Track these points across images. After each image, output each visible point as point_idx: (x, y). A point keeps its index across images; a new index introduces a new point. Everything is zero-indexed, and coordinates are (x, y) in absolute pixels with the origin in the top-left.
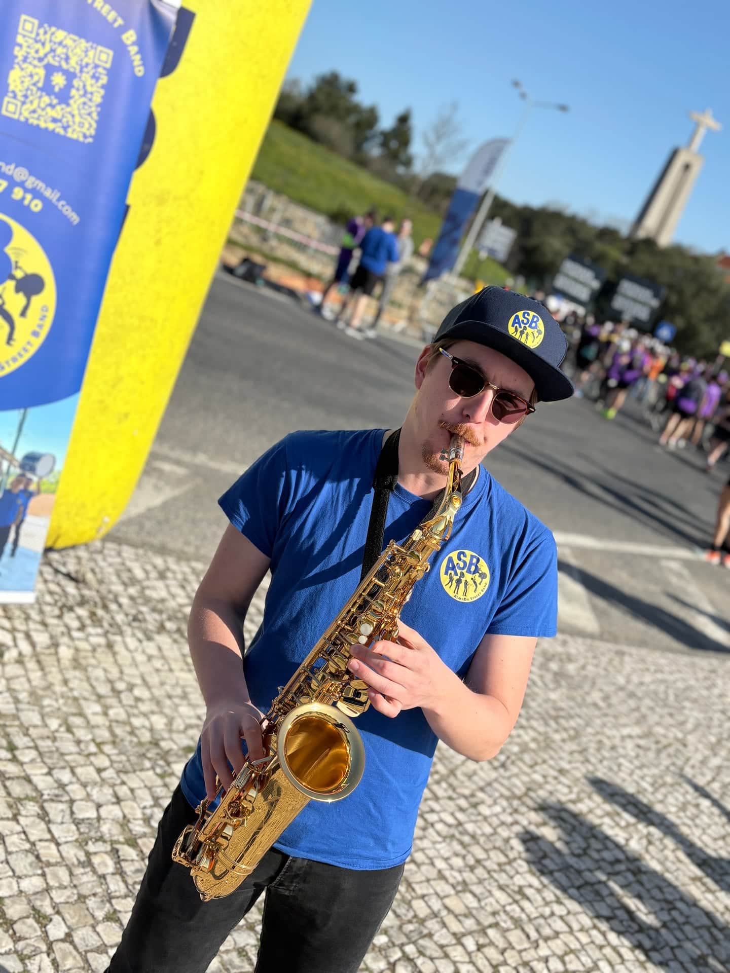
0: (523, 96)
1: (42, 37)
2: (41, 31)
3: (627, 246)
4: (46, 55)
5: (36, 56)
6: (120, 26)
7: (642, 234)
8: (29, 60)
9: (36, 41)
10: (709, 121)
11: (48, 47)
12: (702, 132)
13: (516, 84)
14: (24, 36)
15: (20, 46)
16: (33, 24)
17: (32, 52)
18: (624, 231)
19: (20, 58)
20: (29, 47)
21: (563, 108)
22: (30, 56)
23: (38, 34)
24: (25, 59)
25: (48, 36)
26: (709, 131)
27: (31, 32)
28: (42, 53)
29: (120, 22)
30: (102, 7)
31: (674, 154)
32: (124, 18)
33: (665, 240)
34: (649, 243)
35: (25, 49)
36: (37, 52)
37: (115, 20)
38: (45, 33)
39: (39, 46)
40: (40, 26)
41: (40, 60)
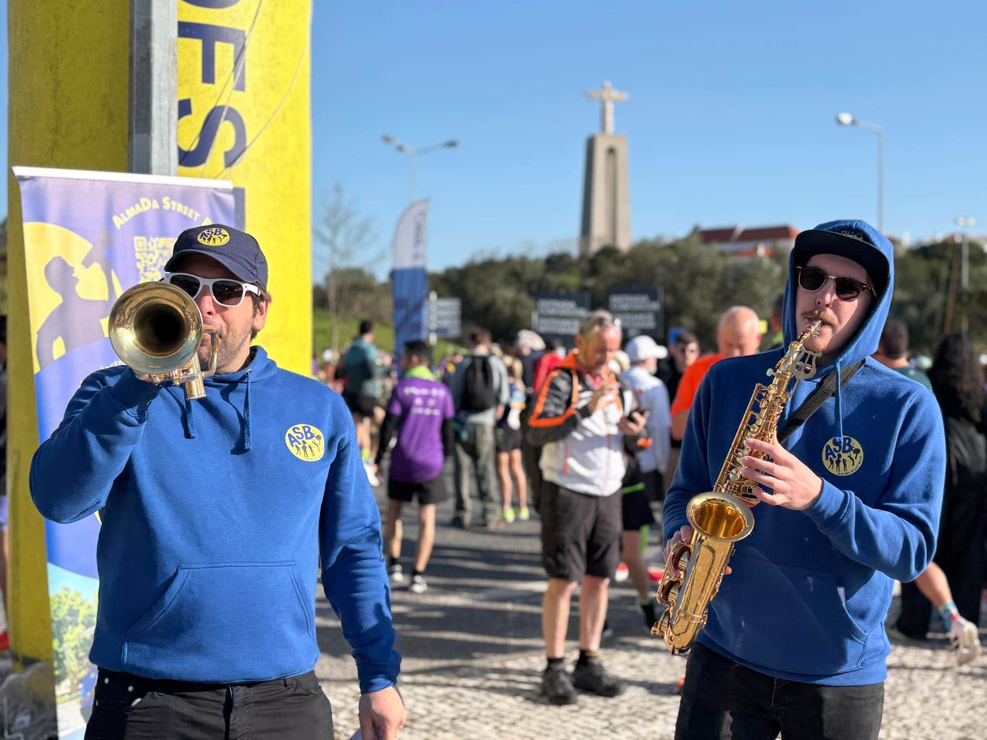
0: (400, 149)
1: (151, 249)
2: (150, 244)
3: (585, 265)
4: (157, 260)
5: (151, 263)
6: (198, 218)
7: (595, 246)
8: (148, 269)
9: (148, 253)
10: (613, 95)
11: (157, 254)
12: (610, 107)
13: (387, 139)
14: (140, 252)
15: (139, 260)
16: (143, 241)
17: (148, 262)
18: (574, 251)
19: (142, 269)
20: (145, 259)
21: (452, 144)
22: (148, 265)
23: (148, 247)
24: (145, 269)
25: (155, 246)
26: (617, 103)
27: (143, 248)
28: (154, 261)
29: (197, 215)
30: (183, 210)
31: (591, 145)
32: (199, 212)
33: (624, 243)
34: (609, 252)
35: (143, 261)
36: (151, 260)
37: (194, 216)
38: (153, 244)
39: (151, 256)
40: (148, 240)
41: (155, 265)
